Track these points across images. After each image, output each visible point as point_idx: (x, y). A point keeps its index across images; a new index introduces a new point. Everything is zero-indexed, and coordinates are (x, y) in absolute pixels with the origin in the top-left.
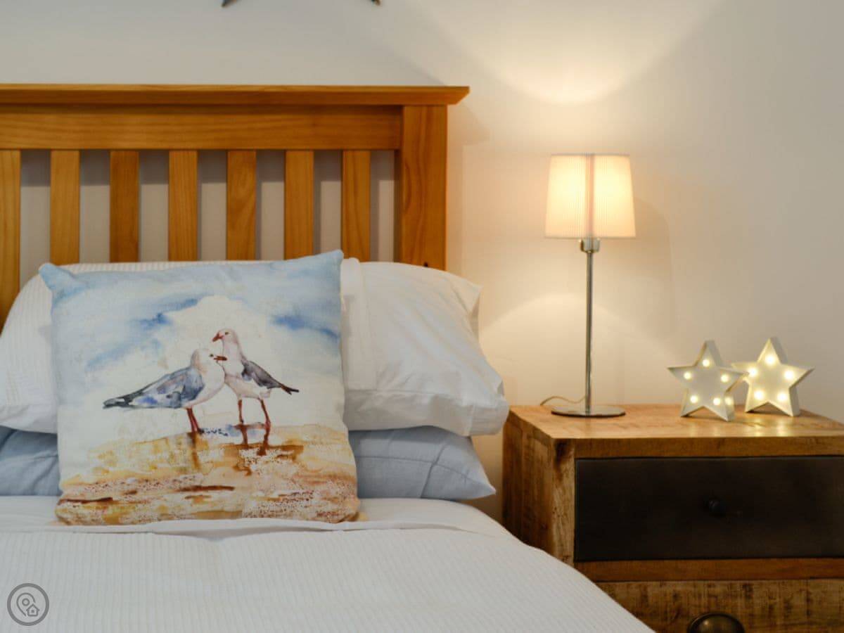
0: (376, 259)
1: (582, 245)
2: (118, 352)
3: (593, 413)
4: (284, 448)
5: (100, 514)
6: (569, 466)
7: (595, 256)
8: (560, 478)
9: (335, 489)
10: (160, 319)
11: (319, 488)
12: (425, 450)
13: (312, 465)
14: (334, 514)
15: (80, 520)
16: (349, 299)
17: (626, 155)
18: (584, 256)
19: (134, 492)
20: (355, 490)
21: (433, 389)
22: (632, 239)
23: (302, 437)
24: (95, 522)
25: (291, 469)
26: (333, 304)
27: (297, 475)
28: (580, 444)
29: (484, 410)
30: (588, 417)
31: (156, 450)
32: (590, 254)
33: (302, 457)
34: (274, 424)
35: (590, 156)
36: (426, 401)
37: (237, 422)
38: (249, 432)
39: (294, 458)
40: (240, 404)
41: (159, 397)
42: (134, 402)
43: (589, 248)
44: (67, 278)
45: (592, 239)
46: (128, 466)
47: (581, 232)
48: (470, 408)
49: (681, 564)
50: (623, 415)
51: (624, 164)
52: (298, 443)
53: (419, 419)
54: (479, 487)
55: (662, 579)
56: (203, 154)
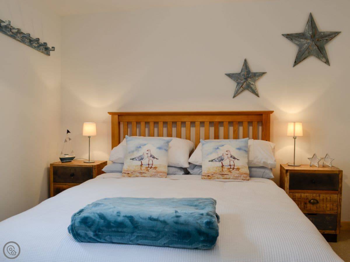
0: (258, 139)
1: (293, 137)
2: (211, 153)
3: (295, 165)
4: (237, 169)
5: (208, 178)
6: (288, 174)
7: (296, 139)
8: (287, 176)
9: (245, 175)
10: (218, 148)
11: (242, 175)
12: (263, 170)
13: (241, 172)
14: (245, 179)
15: (205, 179)
16: (250, 146)
17: (301, 122)
18: (294, 139)
19: (213, 175)
20: (249, 176)
21: (263, 160)
22: (302, 136)
23: (240, 167)
24: (207, 179)
25: (238, 172)
26: (247, 146)
27: (239, 173)
28: (290, 170)
29: (272, 164)
30: (294, 166)
31: (216, 168)
32: (295, 139)
33: (240, 170)
34: (235, 165)
35: (295, 122)
36: (262, 162)
37: (229, 164)
38: (231, 166)
39: (238, 170)
40: (230, 162)
41: (217, 160)
42: (213, 161)
43: (295, 138)
44: (204, 142)
45: (295, 137)
46: (212, 171)
47: (293, 135)
48: (270, 163)
49: (308, 191)
50: (300, 166)
51: (301, 124)
52: (239, 168)
53: (261, 165)
54: (272, 177)
55: (304, 193)
56: (229, 122)
